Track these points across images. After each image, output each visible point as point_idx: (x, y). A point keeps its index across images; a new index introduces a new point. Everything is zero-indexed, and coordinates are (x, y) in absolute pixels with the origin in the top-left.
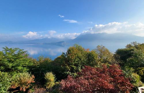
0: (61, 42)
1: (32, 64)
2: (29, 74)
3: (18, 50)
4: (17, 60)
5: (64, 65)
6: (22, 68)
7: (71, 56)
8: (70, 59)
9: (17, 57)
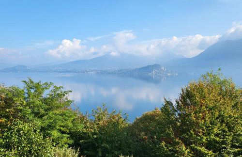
0: (148, 68)
1: (80, 128)
2: (76, 152)
3: (52, 88)
4: (50, 113)
5: (170, 142)
6: (60, 134)
7: (195, 113)
8: (192, 123)
9: (50, 104)
